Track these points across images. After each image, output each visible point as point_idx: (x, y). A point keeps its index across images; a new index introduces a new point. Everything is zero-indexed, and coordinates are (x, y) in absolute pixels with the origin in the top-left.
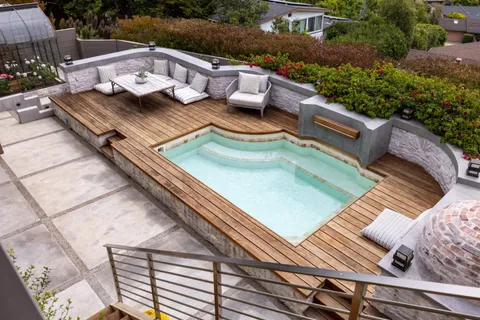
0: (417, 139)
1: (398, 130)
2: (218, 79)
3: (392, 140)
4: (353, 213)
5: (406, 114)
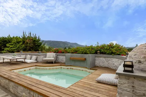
0: (104, 59)
1: (97, 58)
2: (40, 56)
3: (96, 62)
4: (90, 77)
5: (98, 52)
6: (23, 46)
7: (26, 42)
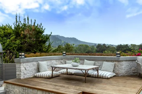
6: (18, 42)
7: (23, 35)
